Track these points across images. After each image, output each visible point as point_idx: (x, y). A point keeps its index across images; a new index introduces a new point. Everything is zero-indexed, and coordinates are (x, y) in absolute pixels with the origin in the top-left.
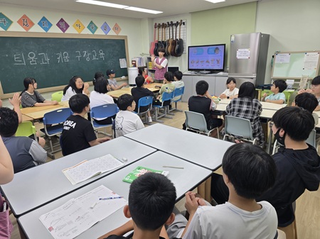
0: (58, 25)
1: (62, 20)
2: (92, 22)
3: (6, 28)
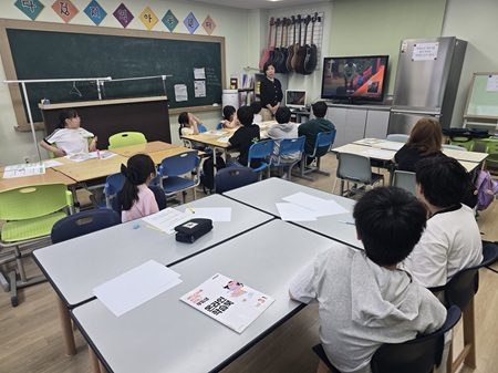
0: (116, 14)
1: (122, 7)
2: (169, 12)
3: (33, 16)
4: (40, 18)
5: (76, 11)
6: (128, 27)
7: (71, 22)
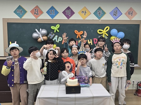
1: (69, 8)
2: (100, 8)
3: (21, 17)
4: (24, 17)
5: (42, 13)
6: (70, 19)
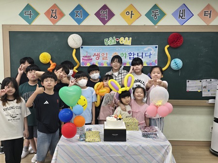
0: (98, 14)
1: (105, 7)
2: (155, 7)
3: (30, 22)
7: (59, 23)
